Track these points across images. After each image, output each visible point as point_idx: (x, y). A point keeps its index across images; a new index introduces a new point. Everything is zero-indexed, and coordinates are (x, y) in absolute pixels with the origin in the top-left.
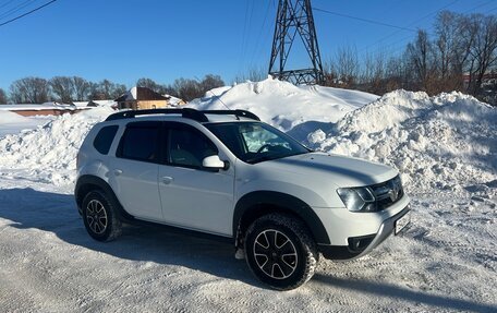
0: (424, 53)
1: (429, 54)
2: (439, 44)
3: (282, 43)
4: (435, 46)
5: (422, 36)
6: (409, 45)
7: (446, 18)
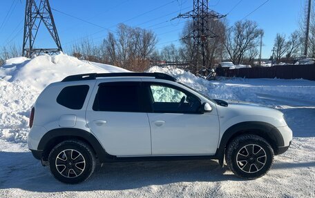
0: (113, 45)
1: (116, 46)
2: (120, 41)
3: (30, 30)
4: (118, 42)
5: (111, 36)
6: (105, 41)
7: (122, 27)
